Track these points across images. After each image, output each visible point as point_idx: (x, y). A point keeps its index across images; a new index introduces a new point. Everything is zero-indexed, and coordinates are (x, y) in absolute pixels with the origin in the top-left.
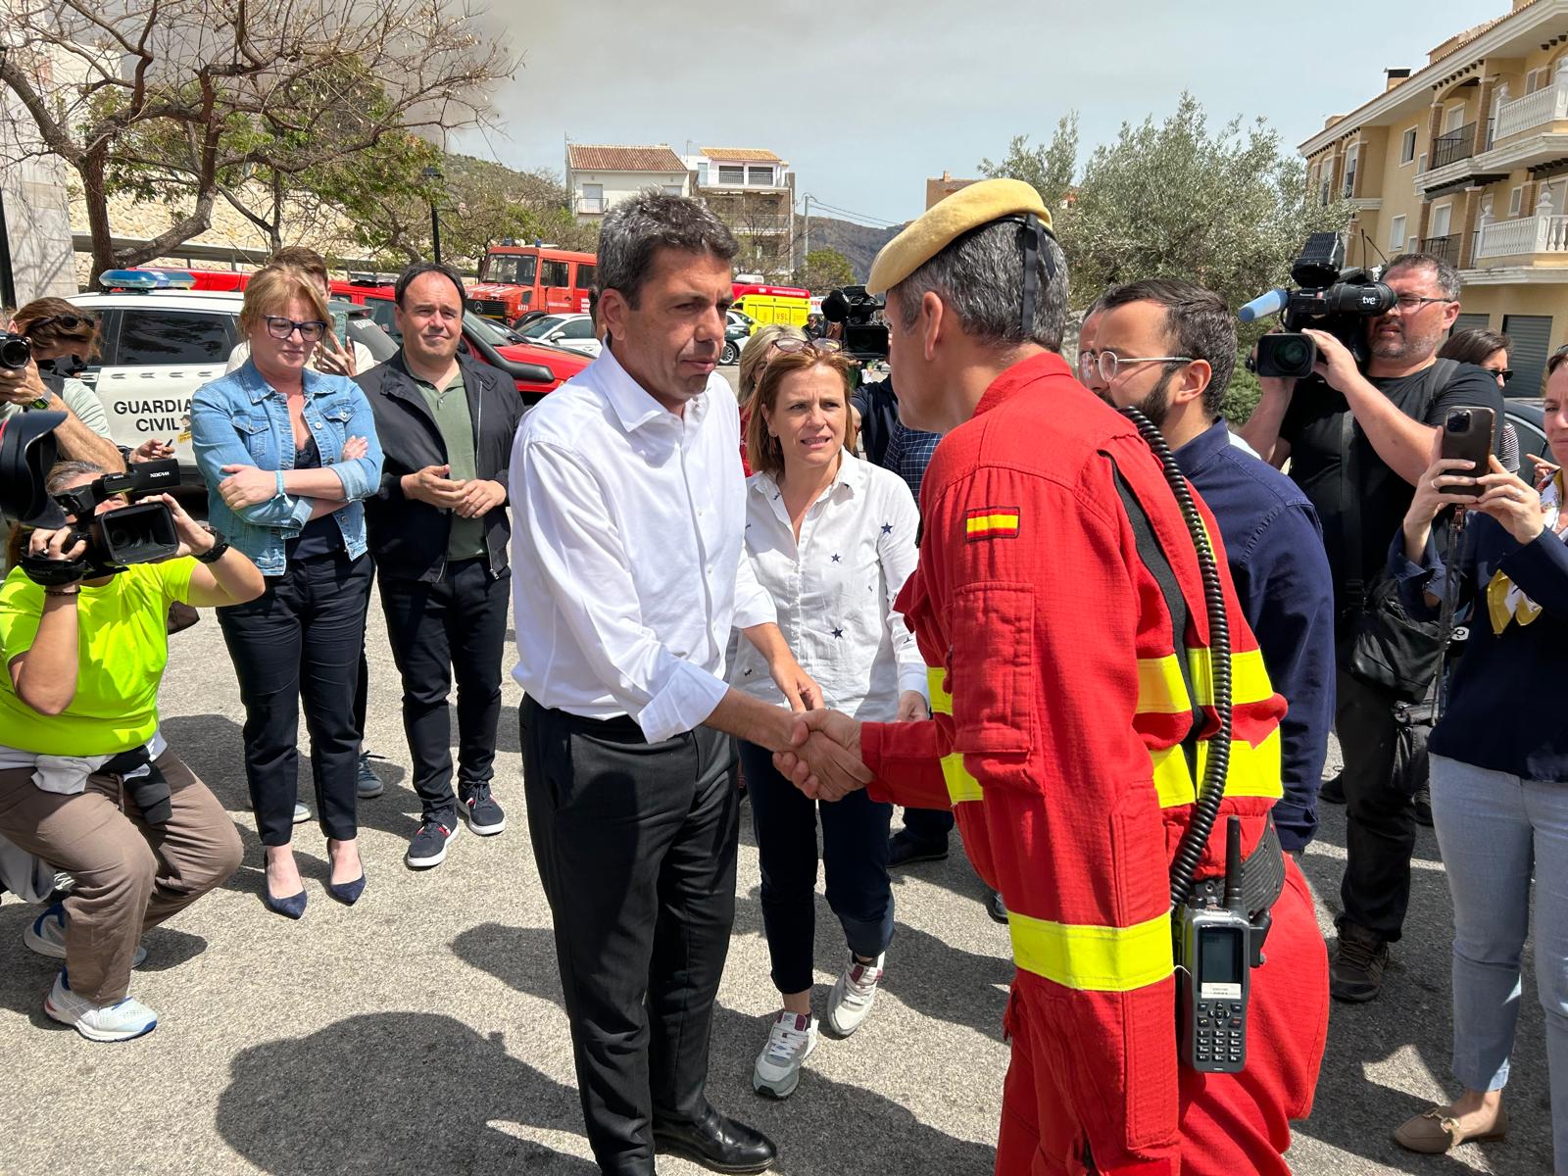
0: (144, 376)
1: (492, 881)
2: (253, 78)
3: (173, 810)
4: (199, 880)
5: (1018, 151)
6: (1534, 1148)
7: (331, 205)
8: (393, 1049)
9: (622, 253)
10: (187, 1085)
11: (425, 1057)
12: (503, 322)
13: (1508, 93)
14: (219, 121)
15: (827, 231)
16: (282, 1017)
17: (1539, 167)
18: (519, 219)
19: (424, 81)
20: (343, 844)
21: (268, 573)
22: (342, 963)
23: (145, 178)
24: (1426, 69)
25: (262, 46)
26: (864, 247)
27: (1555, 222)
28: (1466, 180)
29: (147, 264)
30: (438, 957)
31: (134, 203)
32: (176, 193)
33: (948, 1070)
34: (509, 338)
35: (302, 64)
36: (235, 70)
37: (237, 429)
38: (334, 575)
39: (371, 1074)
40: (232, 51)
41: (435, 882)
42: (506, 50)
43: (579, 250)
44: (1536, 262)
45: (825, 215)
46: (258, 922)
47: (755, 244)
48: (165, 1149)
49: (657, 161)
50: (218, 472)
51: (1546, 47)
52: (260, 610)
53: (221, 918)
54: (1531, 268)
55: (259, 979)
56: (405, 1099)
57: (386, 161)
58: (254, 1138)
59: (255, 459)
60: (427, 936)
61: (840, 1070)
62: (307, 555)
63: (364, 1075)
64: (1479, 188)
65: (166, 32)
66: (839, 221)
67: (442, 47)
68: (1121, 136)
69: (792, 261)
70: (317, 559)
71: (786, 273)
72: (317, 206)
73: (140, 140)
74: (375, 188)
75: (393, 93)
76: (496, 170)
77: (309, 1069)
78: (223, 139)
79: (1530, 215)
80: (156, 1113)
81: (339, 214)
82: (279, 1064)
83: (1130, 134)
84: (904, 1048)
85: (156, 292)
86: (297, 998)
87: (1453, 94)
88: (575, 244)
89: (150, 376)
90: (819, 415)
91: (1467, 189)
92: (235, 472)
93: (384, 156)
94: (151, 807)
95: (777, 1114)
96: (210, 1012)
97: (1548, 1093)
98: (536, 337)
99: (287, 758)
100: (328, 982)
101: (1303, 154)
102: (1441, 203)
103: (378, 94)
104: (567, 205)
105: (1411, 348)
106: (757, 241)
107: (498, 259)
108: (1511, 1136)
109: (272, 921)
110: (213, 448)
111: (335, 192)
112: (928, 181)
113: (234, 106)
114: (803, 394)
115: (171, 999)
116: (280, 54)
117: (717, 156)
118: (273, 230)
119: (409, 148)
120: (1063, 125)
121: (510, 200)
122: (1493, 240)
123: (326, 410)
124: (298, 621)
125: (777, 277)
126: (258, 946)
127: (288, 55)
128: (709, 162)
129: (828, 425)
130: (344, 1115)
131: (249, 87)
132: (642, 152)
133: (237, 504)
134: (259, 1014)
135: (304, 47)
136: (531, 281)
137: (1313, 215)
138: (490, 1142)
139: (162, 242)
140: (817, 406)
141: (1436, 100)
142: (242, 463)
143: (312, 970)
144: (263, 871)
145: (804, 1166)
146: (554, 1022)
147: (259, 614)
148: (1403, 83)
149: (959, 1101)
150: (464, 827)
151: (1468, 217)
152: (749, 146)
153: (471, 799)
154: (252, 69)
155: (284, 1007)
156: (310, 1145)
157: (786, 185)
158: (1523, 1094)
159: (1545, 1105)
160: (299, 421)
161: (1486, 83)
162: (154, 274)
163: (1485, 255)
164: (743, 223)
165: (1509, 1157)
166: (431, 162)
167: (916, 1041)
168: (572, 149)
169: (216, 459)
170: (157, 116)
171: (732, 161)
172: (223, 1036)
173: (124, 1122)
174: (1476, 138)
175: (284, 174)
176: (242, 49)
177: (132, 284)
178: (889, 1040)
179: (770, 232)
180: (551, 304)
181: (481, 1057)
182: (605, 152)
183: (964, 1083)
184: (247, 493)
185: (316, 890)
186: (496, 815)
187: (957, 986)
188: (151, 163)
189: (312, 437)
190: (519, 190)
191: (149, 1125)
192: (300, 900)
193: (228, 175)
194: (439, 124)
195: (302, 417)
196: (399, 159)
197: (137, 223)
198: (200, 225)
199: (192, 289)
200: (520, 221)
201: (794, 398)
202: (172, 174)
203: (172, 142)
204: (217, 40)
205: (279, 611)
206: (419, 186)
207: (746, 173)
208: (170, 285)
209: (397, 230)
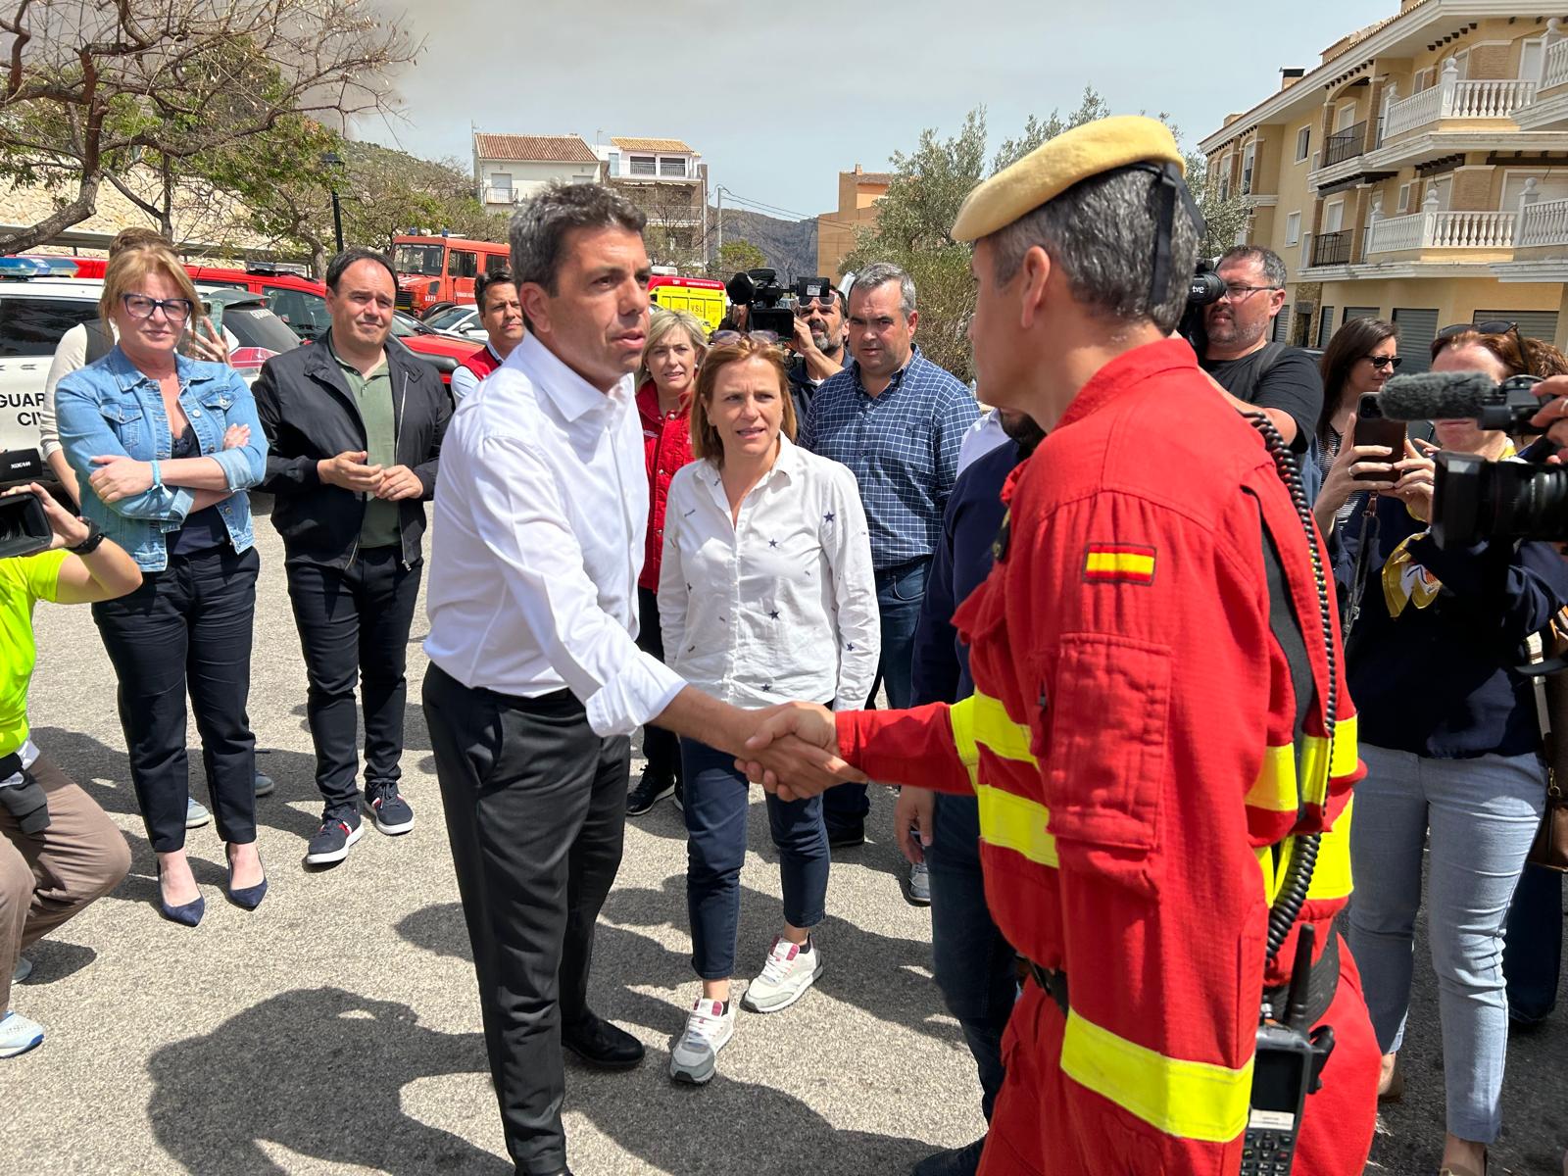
0: (25, 367)
1: (401, 881)
2: (139, 58)
3: (51, 818)
4: (85, 890)
5: (928, 143)
6: (1428, 1107)
7: (226, 192)
8: (297, 1056)
9: (532, 244)
10: (77, 1101)
11: (331, 1062)
12: (410, 313)
13: (1396, 93)
14: (102, 103)
15: (741, 223)
16: (179, 1028)
17: (1427, 165)
18: (425, 208)
19: (321, 63)
20: (242, 847)
21: (148, 569)
22: (242, 970)
23: (25, 162)
24: (1319, 69)
25: (148, 25)
26: (778, 240)
27: (1441, 218)
28: (1357, 177)
29: (30, 251)
30: (344, 960)
31: (12, 188)
32: (59, 178)
33: (864, 1053)
34: (416, 330)
35: (190, 44)
36: (119, 49)
37: (106, 419)
38: (220, 570)
39: (274, 1082)
40: (115, 30)
41: (341, 884)
42: (406, 33)
43: (488, 240)
44: (1423, 258)
45: (738, 207)
46: (153, 931)
47: (668, 235)
48: (54, 1167)
49: (566, 151)
50: (87, 464)
51: (1432, 48)
52: (141, 609)
53: (113, 928)
54: (1418, 263)
55: (153, 990)
56: (310, 1106)
57: (284, 147)
58: (149, 1153)
59: (128, 449)
60: (332, 939)
61: (757, 1058)
62: (190, 550)
63: (266, 1084)
64: (1369, 185)
65: (44, 10)
66: (752, 214)
67: (339, 29)
68: (1028, 129)
69: (706, 254)
70: (202, 554)
71: (700, 265)
72: (211, 192)
73: (19, 123)
74: (271, 175)
75: (289, 76)
76: (401, 158)
77: (208, 1080)
78: (107, 122)
79: (1417, 211)
80: (45, 1131)
81: (235, 201)
82: (176, 1077)
83: (1037, 128)
84: (821, 1033)
85: (36, 280)
86: (195, 1007)
87: (1345, 93)
88: (484, 234)
89: (31, 367)
90: (753, 407)
91: (1358, 186)
92: (106, 464)
93: (280, 141)
94: (27, 815)
95: (694, 1106)
96: (102, 1025)
97: (1441, 1055)
98: (445, 329)
99: (176, 761)
100: (227, 991)
101: (1202, 151)
102: (1333, 199)
103: (274, 77)
104: (474, 194)
105: (1241, 334)
106: (670, 232)
107: (404, 249)
108: (1407, 1096)
109: (168, 929)
110: (81, 438)
111: (229, 179)
112: (841, 174)
113: (118, 87)
114: (737, 386)
115: (59, 1013)
116: (165, 33)
117: (627, 147)
118: (164, 217)
119: (306, 132)
120: (972, 119)
121: (416, 190)
122: (1382, 235)
123: (204, 397)
124: (183, 619)
125: (691, 268)
126: (152, 956)
127: (175, 34)
128: (620, 152)
129: (762, 416)
130: (245, 1125)
131: (135, 68)
132: (552, 141)
133: (109, 497)
134: (154, 1026)
135: (192, 26)
136: (438, 272)
137: (1213, 209)
138: (398, 1146)
139: (43, 228)
140: (751, 399)
141: (1329, 98)
142: (112, 453)
143: (210, 978)
144: (156, 879)
145: (721, 1155)
146: (466, 1022)
147: (138, 614)
148: (1297, 82)
149: (876, 1084)
150: (371, 826)
151: (1359, 212)
152: (662, 137)
153: (378, 799)
154: (137, 48)
155: (181, 1017)
156: (210, 1157)
157: (698, 176)
158: (1417, 1056)
159: (1439, 1066)
160: (175, 409)
161: (1376, 83)
162: (34, 261)
163: (1376, 250)
164: (656, 215)
165: (1405, 1117)
166: (331, 150)
167: (833, 1025)
168: (480, 137)
169: (83, 449)
170: (37, 96)
171: (642, 151)
172: (115, 1049)
173: (10, 1142)
174: (1366, 137)
175: (174, 159)
176: (125, 28)
177: (10, 271)
178: (806, 1026)
179: (684, 224)
180: (460, 294)
181: (389, 1060)
182: (513, 140)
183: (881, 1066)
184: (120, 485)
185: (214, 896)
186: (405, 814)
187: (873, 970)
188: (32, 146)
189: (190, 425)
190: (426, 179)
191: (37, 1143)
192: (198, 907)
193: (114, 159)
194: (337, 108)
195: (178, 404)
196: (297, 144)
197: (19, 210)
198: (84, 211)
199: (76, 276)
200: (427, 211)
201: (730, 389)
202: (54, 158)
203: (53, 124)
204: (99, 18)
205: (162, 610)
206: (318, 173)
207: (658, 164)
208: (51, 272)
209: (298, 219)
